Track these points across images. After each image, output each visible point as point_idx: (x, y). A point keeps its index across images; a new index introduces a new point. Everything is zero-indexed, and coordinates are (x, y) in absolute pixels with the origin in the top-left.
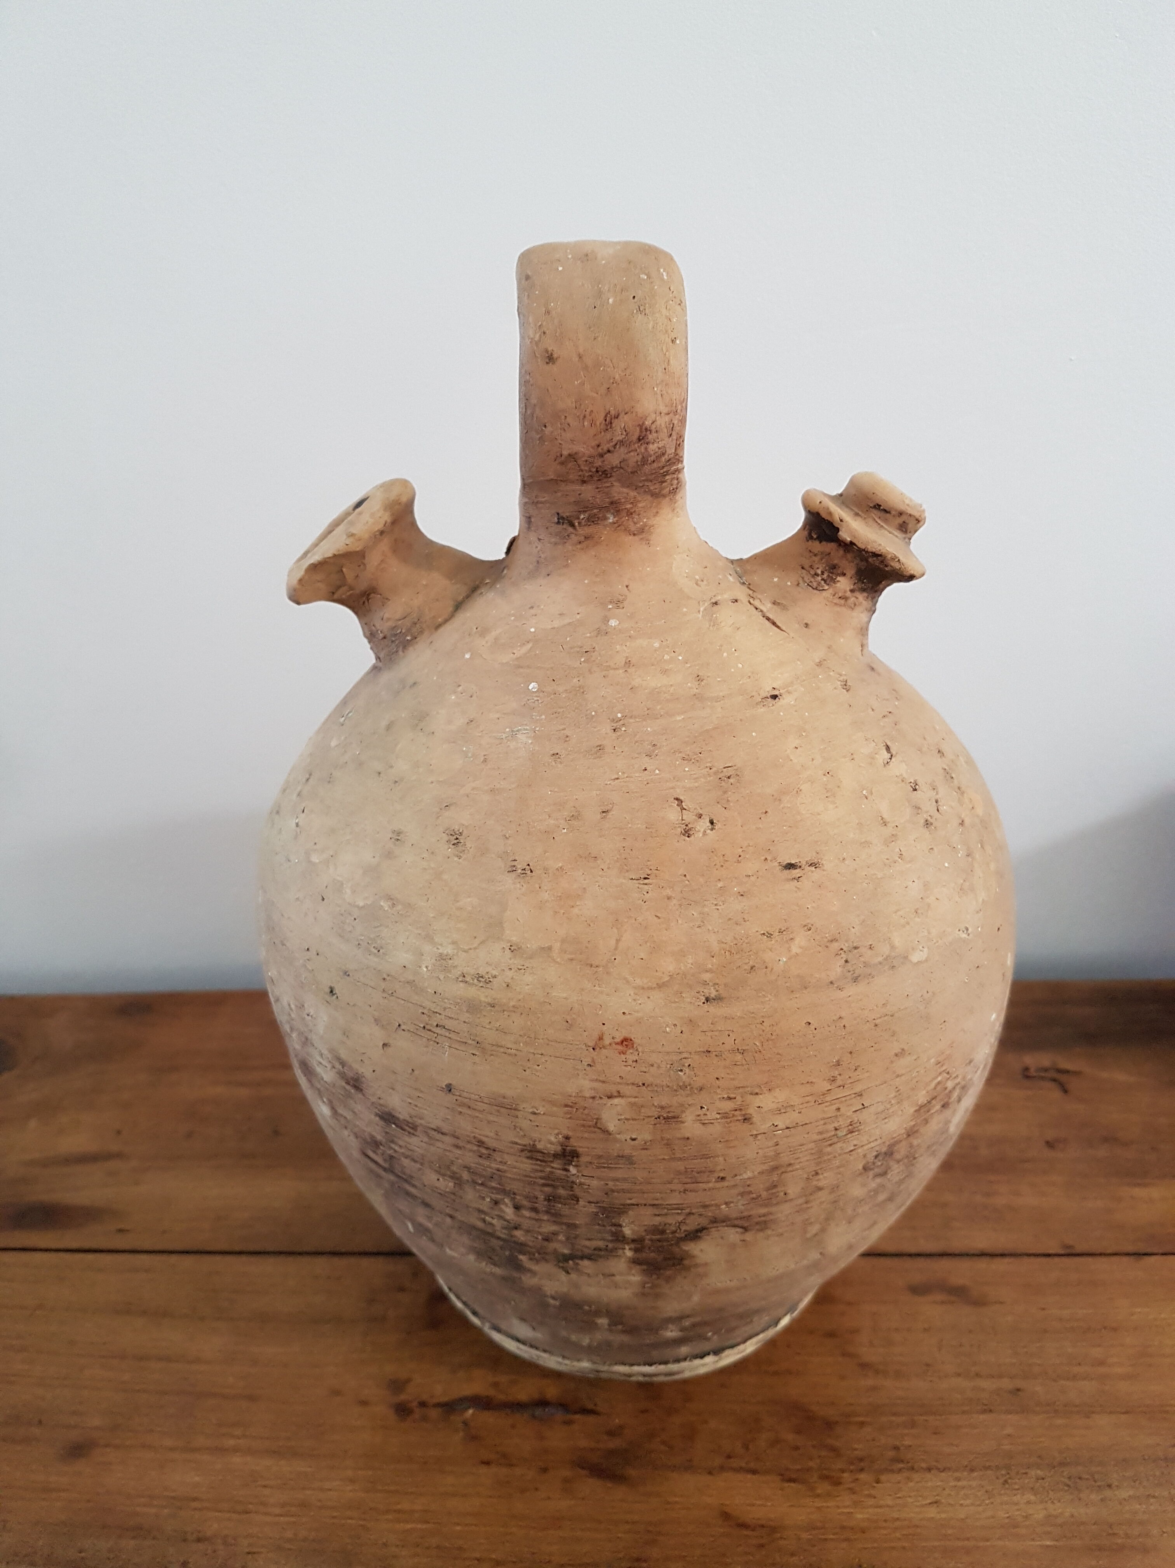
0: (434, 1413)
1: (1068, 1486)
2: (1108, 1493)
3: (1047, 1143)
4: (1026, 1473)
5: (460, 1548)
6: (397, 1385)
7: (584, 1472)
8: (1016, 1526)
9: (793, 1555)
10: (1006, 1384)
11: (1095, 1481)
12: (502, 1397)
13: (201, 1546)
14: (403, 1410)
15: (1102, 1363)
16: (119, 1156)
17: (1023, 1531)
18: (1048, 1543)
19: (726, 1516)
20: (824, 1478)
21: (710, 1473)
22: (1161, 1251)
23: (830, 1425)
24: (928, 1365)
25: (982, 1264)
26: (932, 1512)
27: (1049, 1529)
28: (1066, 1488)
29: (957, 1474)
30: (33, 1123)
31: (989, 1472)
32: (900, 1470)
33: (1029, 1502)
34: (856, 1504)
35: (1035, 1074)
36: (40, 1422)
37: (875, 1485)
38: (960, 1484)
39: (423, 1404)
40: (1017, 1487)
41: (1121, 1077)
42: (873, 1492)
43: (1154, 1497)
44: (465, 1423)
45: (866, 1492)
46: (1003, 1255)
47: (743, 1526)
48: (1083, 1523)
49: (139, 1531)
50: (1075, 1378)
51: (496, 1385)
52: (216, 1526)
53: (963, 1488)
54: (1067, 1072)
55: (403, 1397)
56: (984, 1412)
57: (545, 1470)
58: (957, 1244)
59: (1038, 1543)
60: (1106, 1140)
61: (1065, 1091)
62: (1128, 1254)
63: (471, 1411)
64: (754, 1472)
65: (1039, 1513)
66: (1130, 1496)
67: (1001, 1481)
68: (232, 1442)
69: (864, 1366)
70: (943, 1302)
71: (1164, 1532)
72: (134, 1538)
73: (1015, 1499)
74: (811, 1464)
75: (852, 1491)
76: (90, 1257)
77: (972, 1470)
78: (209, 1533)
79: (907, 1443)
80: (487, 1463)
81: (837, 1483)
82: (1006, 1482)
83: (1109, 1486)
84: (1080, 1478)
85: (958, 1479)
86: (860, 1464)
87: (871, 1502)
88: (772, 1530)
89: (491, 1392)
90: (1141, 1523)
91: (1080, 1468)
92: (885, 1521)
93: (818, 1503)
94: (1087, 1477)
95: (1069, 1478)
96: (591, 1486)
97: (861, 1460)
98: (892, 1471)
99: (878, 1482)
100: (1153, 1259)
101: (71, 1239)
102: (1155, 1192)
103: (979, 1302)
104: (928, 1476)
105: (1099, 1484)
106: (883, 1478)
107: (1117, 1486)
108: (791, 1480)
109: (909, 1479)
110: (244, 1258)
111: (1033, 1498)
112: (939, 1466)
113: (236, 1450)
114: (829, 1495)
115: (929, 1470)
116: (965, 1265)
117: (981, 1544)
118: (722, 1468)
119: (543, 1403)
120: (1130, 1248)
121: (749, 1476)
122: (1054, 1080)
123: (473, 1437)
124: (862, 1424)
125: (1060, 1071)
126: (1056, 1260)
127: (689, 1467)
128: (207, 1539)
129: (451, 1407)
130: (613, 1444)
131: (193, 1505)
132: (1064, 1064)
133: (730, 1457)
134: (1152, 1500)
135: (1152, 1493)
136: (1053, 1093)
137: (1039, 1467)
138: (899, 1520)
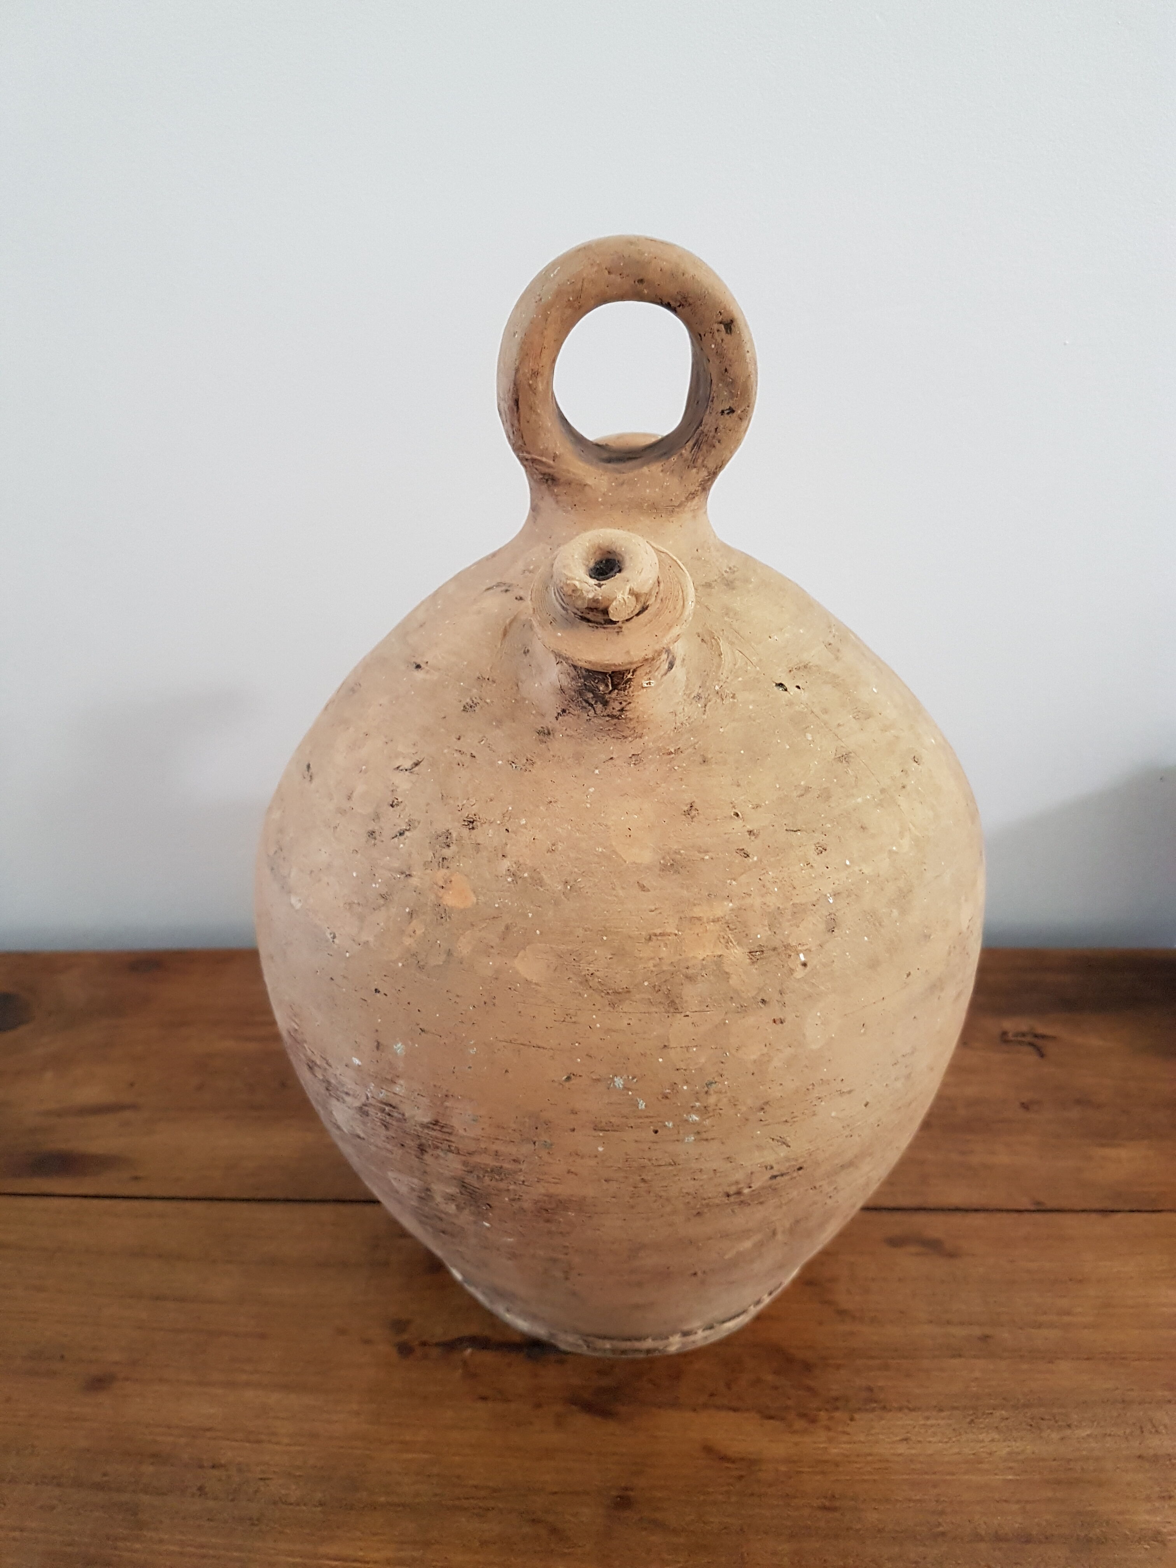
0: (435, 1352)
1: (1031, 1425)
2: (1068, 1432)
3: (1023, 1104)
4: (991, 1413)
5: (458, 1477)
6: (399, 1326)
7: (576, 1408)
8: (981, 1463)
9: (771, 1485)
10: (977, 1331)
11: (1056, 1422)
12: (499, 1338)
13: (215, 1472)
14: (405, 1350)
15: (1067, 1313)
16: (133, 1107)
17: (985, 1466)
18: (1010, 1477)
19: (708, 1449)
20: (802, 1416)
21: (695, 1410)
22: (1127, 1208)
23: (808, 1367)
24: (902, 1312)
25: (956, 1220)
26: (902, 1449)
27: (1011, 1465)
28: (1029, 1428)
29: (926, 1414)
30: (49, 1075)
31: (956, 1412)
32: (873, 1410)
33: (993, 1440)
34: (830, 1440)
35: (1013, 1039)
36: (62, 1357)
37: (849, 1422)
38: (929, 1422)
39: (424, 1344)
40: (982, 1426)
41: (1094, 1042)
42: (848, 1429)
43: (1110, 1435)
44: (465, 1363)
45: (840, 1429)
46: (976, 1210)
47: (724, 1458)
48: (1043, 1460)
49: (157, 1458)
50: (1040, 1326)
51: (493, 1326)
52: (229, 1454)
53: (932, 1426)
54: (1043, 1037)
55: (405, 1337)
56: (953, 1356)
57: (538, 1406)
58: (932, 1200)
59: (1001, 1477)
60: (1078, 1102)
61: (1042, 1055)
62: (1096, 1211)
63: (469, 1351)
64: (735, 1410)
65: (1003, 1450)
66: (1088, 1436)
67: (968, 1420)
68: (244, 1377)
69: (842, 1313)
70: (918, 1254)
71: (1118, 1468)
72: (152, 1464)
73: (981, 1437)
74: (790, 1403)
75: (828, 1429)
76: (107, 1202)
77: (941, 1410)
78: (223, 1462)
79: (880, 1384)
80: (484, 1398)
81: (813, 1421)
82: (972, 1421)
83: (1069, 1426)
84: (1042, 1419)
85: (928, 1418)
86: (835, 1403)
87: (845, 1438)
88: (751, 1463)
89: (490, 1333)
90: (1097, 1459)
91: (1042, 1410)
92: (858, 1456)
93: (796, 1438)
94: (1049, 1417)
95: (1032, 1419)
96: (582, 1421)
97: (837, 1399)
98: (867, 1410)
99: (852, 1419)
100: (1119, 1216)
101: (87, 1186)
102: (1123, 1153)
103: (952, 1255)
104: (900, 1415)
105: (1060, 1423)
106: (857, 1416)
107: (1076, 1426)
108: (771, 1418)
109: (882, 1419)
110: (255, 1206)
111: (997, 1436)
112: (910, 1406)
113: (247, 1384)
114: (806, 1432)
115: (900, 1409)
116: (940, 1219)
117: (948, 1477)
118: (705, 1406)
119: (538, 1344)
120: (1098, 1206)
121: (732, 1414)
122: (1031, 1044)
123: (471, 1375)
124: (838, 1367)
125: (1036, 1036)
126: (1027, 1216)
127: (675, 1404)
128: (222, 1466)
129: (451, 1346)
130: (605, 1382)
131: (208, 1434)
132: (1041, 1030)
133: (712, 1395)
134: (1108, 1439)
135: (1108, 1432)
136: (1030, 1057)
137: (1003, 1407)
138: (870, 1455)
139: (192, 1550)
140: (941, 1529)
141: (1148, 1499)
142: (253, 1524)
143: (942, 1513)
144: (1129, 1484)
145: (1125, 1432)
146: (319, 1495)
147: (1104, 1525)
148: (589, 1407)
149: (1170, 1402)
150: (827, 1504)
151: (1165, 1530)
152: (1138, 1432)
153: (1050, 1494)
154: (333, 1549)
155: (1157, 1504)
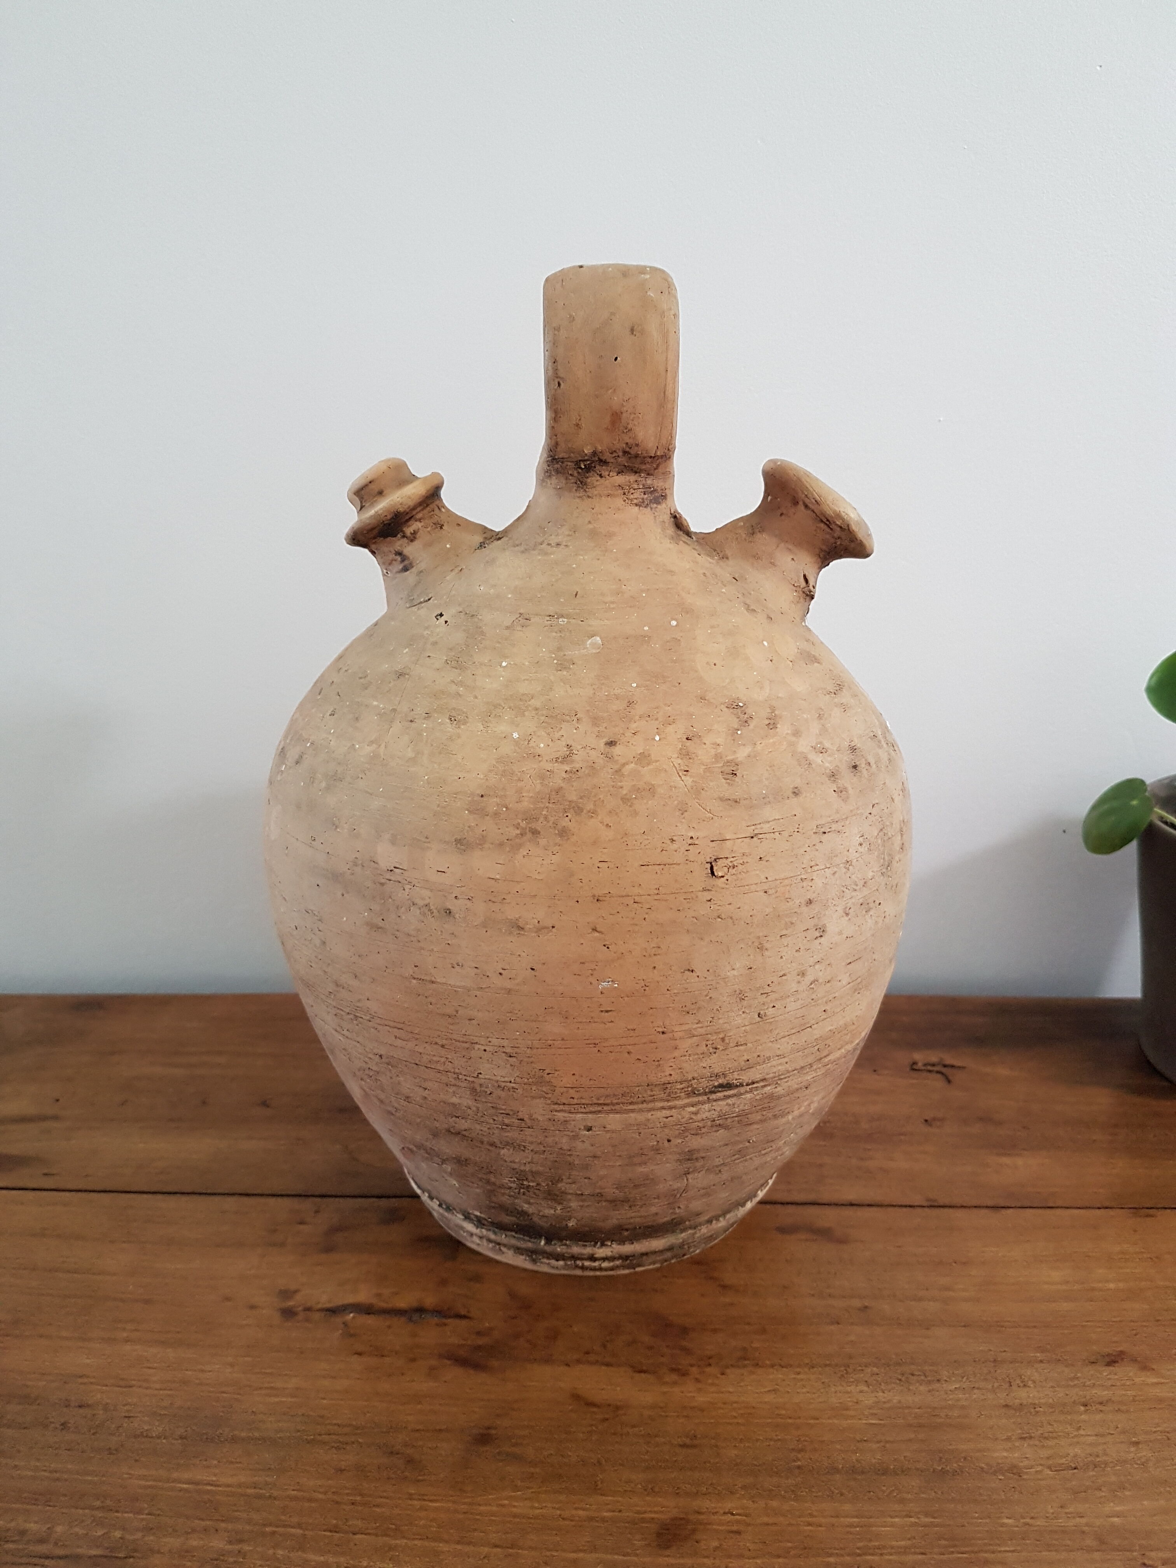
0: (317, 1316)
1: (900, 1380)
3: (926, 1121)
4: (862, 1370)
5: (322, 1417)
6: (286, 1294)
7: (448, 1362)
8: (847, 1409)
9: (634, 1426)
10: (857, 1303)
11: (926, 1377)
12: (383, 1305)
13: (81, 1411)
14: (288, 1313)
15: (948, 1289)
16: (55, 1118)
17: (852, 1413)
18: (874, 1422)
19: (576, 1397)
20: (673, 1370)
21: (568, 1365)
22: (1019, 1205)
23: (685, 1331)
24: (785, 1287)
25: (849, 1212)
26: (769, 1398)
27: (875, 1411)
28: (898, 1382)
29: (798, 1370)
31: (827, 1369)
32: (745, 1366)
33: (861, 1392)
34: (699, 1390)
35: (921, 1068)
37: (719, 1375)
38: (799, 1377)
39: (308, 1309)
40: (852, 1380)
41: (1003, 1071)
42: (716, 1382)
43: (978, 1388)
44: (345, 1324)
45: (710, 1381)
46: (869, 1205)
47: (591, 1404)
48: (909, 1407)
50: (920, 1299)
51: (379, 1295)
52: (99, 1396)
53: (802, 1380)
54: (953, 1066)
55: (290, 1303)
56: (832, 1323)
57: (413, 1360)
58: (826, 1197)
59: (864, 1422)
60: (981, 1119)
61: (949, 1081)
62: (987, 1207)
63: (352, 1315)
64: (608, 1365)
65: (868, 1399)
66: (956, 1388)
67: (839, 1375)
68: (125, 1335)
69: (724, 1287)
70: (805, 1238)
71: (982, 1415)
72: (20, 1404)
73: (849, 1389)
74: (662, 1359)
75: (697, 1380)
76: (16, 1193)
77: (813, 1367)
78: (91, 1402)
79: (754, 1345)
80: (359, 1354)
81: (684, 1374)
82: (842, 1376)
83: (938, 1381)
84: (913, 1375)
85: (799, 1373)
86: (708, 1361)
87: (713, 1389)
88: (617, 1408)
89: (374, 1301)
90: (963, 1407)
91: (913, 1367)
92: (725, 1403)
93: (665, 1389)
94: (919, 1373)
95: (902, 1374)
96: (453, 1373)
97: (710, 1357)
98: (738, 1367)
99: (723, 1374)
100: (1008, 1211)
102: (1020, 1161)
103: (840, 1241)
104: (771, 1370)
105: (929, 1378)
106: (728, 1371)
107: (946, 1381)
108: (641, 1372)
109: (753, 1373)
110: (160, 1197)
111: (865, 1388)
112: (782, 1364)
113: (127, 1341)
114: (675, 1383)
115: (772, 1366)
116: (831, 1213)
117: (812, 1421)
118: (579, 1361)
119: (420, 1310)
120: (990, 1203)
121: (603, 1368)
122: (938, 1072)
123: (349, 1333)
124: (715, 1331)
125: (945, 1066)
126: (919, 1210)
127: (548, 1360)
128: (89, 1406)
129: (333, 1311)
130: (481, 1341)
131: (80, 1380)
132: (949, 1060)
133: (587, 1353)
134: (976, 1391)
135: (977, 1385)
136: (937, 1082)
137: (875, 1366)
138: (736, 1402)
139: (46, 1474)
140: (799, 1463)
141: (1008, 1439)
142: (111, 1454)
143: (800, 1451)
144: (991, 1428)
145: (993, 1386)
146: (181, 1431)
147: (962, 1460)
148: (463, 1362)
149: (1041, 1361)
150: (688, 1441)
151: (1021, 1464)
152: (1007, 1386)
153: (912, 1436)
154: (186, 1476)
155: (1017, 1444)
